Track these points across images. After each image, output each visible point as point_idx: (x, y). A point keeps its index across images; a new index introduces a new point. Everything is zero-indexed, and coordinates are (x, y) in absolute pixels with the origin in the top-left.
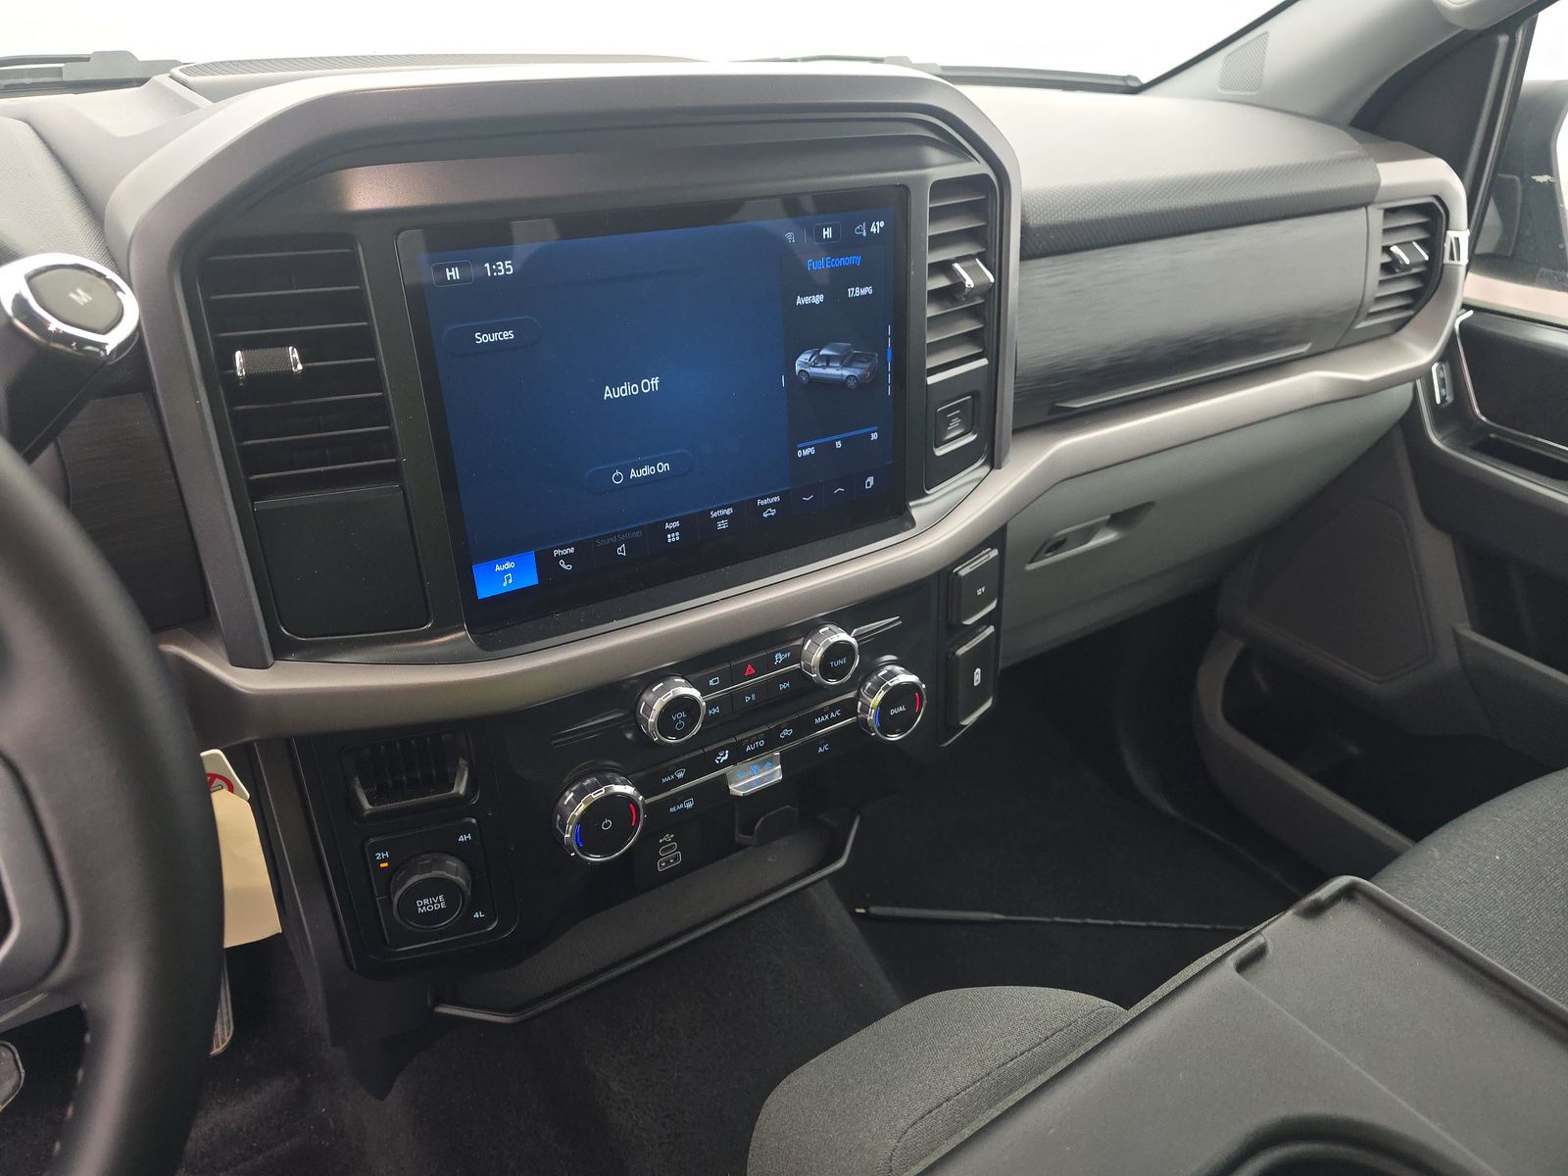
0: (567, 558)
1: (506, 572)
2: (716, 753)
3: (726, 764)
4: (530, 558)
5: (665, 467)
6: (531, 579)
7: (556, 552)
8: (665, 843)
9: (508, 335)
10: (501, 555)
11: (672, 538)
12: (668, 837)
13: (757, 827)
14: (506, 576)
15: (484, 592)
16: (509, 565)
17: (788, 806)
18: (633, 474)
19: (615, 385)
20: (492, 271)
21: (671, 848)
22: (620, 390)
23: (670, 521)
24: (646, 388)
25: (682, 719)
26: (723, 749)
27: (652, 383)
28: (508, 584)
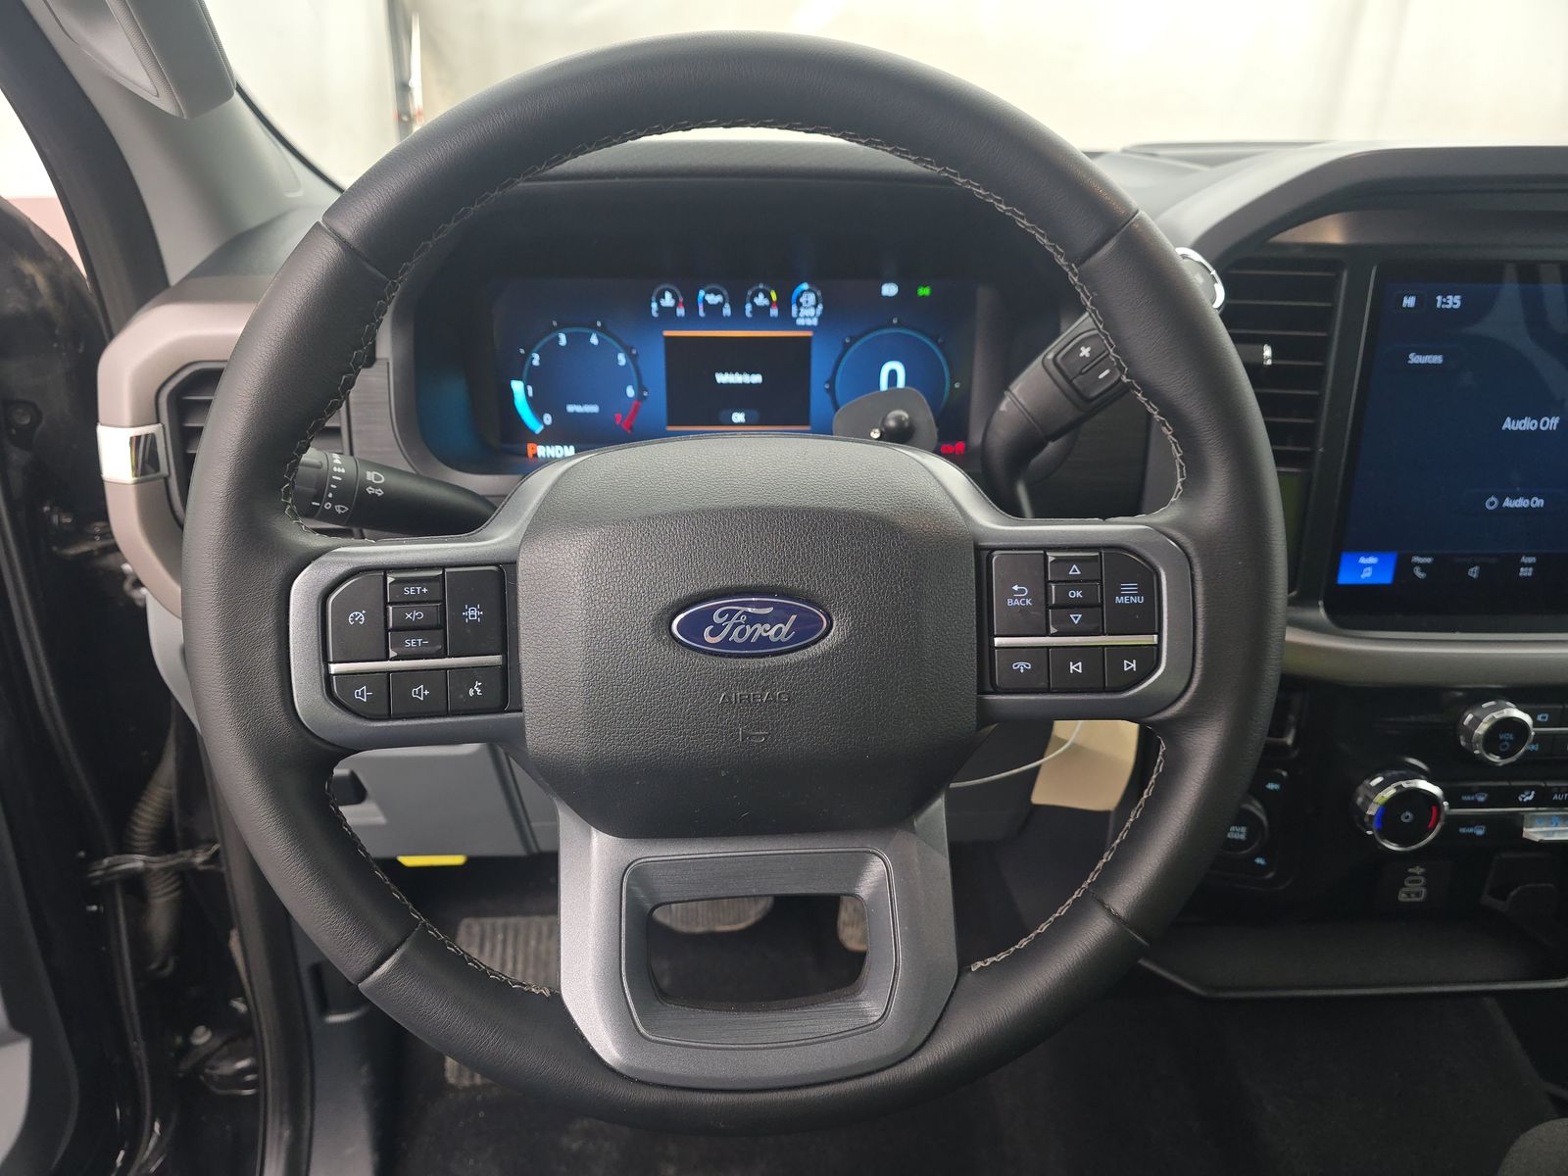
0: (1424, 567)
1: (1368, 565)
2: (1521, 790)
3: (1528, 804)
4: (1391, 560)
5: (1539, 502)
6: (1386, 578)
7: (1416, 559)
8: (1415, 874)
9: (1437, 359)
10: (1368, 551)
11: (1525, 572)
12: (1419, 870)
13: (1512, 894)
14: (1367, 569)
15: (1345, 578)
16: (1372, 560)
17: (1550, 885)
18: (1508, 503)
19: (1517, 417)
20: (1443, 303)
21: (1417, 882)
22: (1519, 423)
23: (1527, 555)
24: (1544, 425)
25: (1509, 741)
26: (1531, 789)
27: (1552, 421)
28: (1367, 575)
